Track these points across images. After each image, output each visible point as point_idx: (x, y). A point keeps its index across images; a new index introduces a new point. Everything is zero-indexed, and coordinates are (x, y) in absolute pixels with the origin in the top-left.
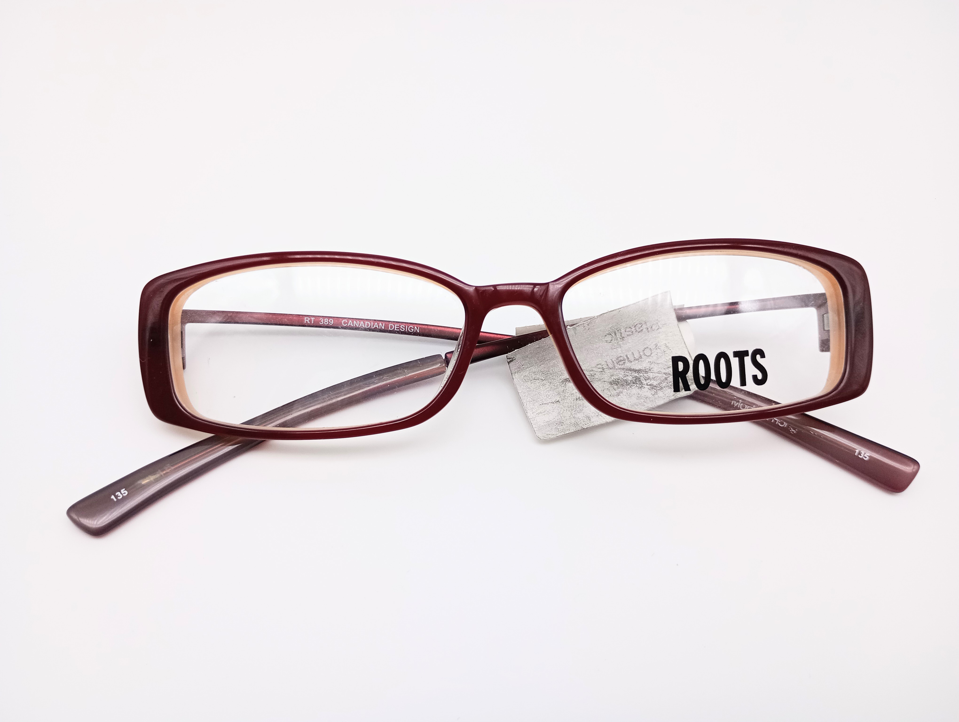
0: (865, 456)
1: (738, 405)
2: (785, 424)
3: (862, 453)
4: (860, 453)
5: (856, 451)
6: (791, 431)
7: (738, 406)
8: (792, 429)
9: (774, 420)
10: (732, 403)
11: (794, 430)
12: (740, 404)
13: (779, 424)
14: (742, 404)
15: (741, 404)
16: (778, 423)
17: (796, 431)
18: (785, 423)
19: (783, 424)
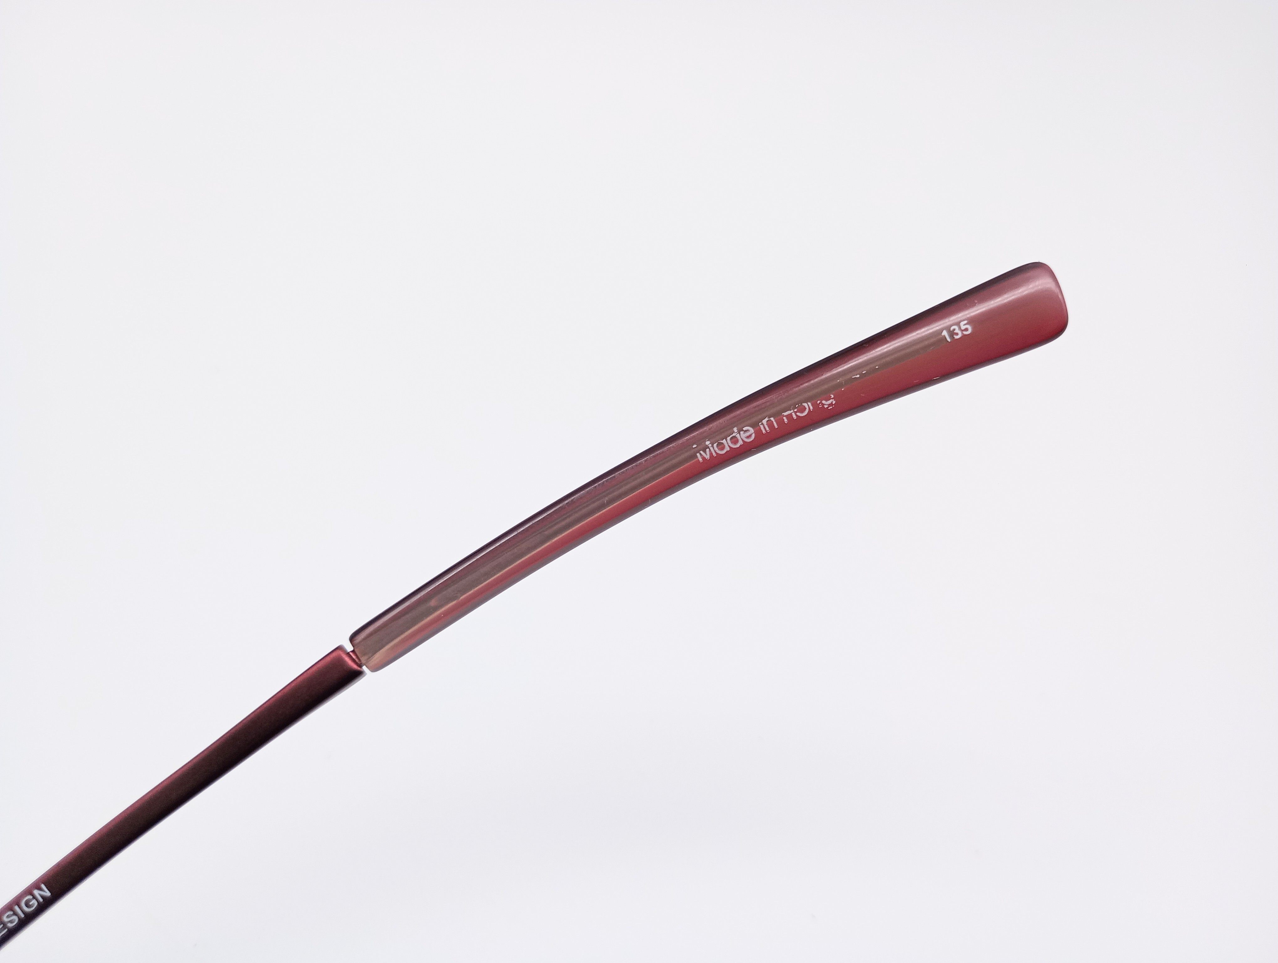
0: (963, 328)
1: (711, 454)
2: (808, 406)
3: (954, 330)
4: (952, 334)
5: (944, 335)
6: (826, 406)
7: (714, 454)
8: (824, 402)
9: (785, 416)
10: (701, 460)
11: (830, 400)
12: (711, 448)
13: (798, 414)
14: (715, 445)
15: (713, 446)
16: (796, 415)
17: (832, 398)
18: (805, 405)
19: (803, 410)
